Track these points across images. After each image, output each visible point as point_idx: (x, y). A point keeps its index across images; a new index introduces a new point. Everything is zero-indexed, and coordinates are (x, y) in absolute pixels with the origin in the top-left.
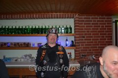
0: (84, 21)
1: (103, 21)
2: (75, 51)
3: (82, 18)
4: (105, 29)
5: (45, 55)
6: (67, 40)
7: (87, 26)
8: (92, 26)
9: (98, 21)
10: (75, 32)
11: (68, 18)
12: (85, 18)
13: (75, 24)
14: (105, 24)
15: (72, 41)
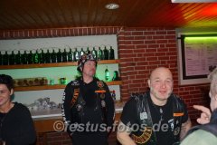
0: (132, 38)
1: (162, 37)
2: (121, 87)
3: (130, 34)
4: (166, 50)
5: (79, 96)
6: (107, 70)
7: (138, 47)
8: (145, 47)
9: (154, 37)
10: (119, 56)
11: (107, 34)
12: (134, 34)
13: (118, 44)
14: (166, 42)
15: (116, 72)
